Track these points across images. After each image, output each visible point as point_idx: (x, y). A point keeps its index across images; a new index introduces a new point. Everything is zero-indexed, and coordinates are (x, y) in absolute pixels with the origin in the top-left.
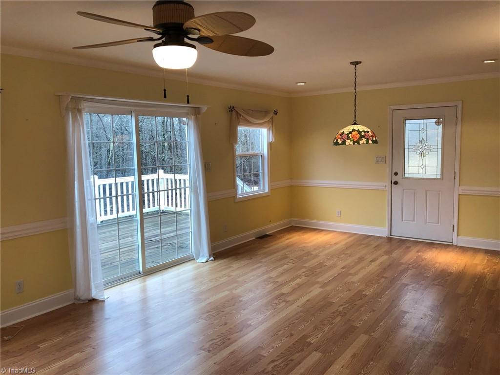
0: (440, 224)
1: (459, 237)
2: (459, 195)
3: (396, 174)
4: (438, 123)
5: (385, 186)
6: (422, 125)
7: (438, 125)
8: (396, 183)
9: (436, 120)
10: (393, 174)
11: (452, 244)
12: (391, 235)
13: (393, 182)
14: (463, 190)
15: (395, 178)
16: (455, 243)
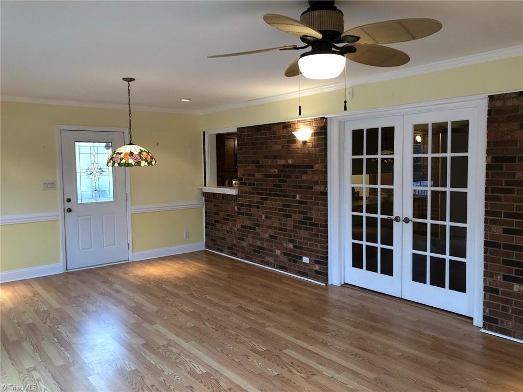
0: (116, 246)
1: (134, 254)
2: (132, 214)
3: (69, 200)
4: (107, 147)
5: (58, 216)
6: (92, 148)
7: (108, 149)
8: (70, 210)
9: (105, 143)
10: (65, 201)
11: (128, 262)
12: (67, 270)
13: (66, 210)
14: (134, 209)
15: (68, 205)
16: (131, 260)
